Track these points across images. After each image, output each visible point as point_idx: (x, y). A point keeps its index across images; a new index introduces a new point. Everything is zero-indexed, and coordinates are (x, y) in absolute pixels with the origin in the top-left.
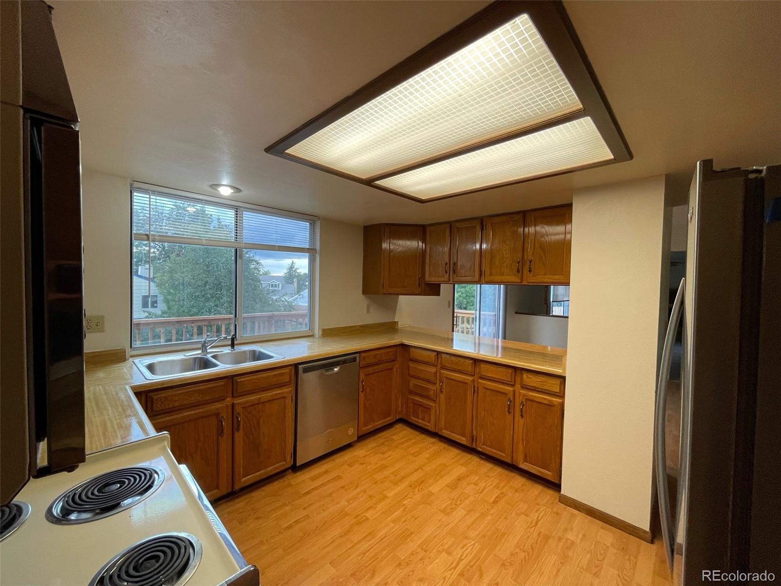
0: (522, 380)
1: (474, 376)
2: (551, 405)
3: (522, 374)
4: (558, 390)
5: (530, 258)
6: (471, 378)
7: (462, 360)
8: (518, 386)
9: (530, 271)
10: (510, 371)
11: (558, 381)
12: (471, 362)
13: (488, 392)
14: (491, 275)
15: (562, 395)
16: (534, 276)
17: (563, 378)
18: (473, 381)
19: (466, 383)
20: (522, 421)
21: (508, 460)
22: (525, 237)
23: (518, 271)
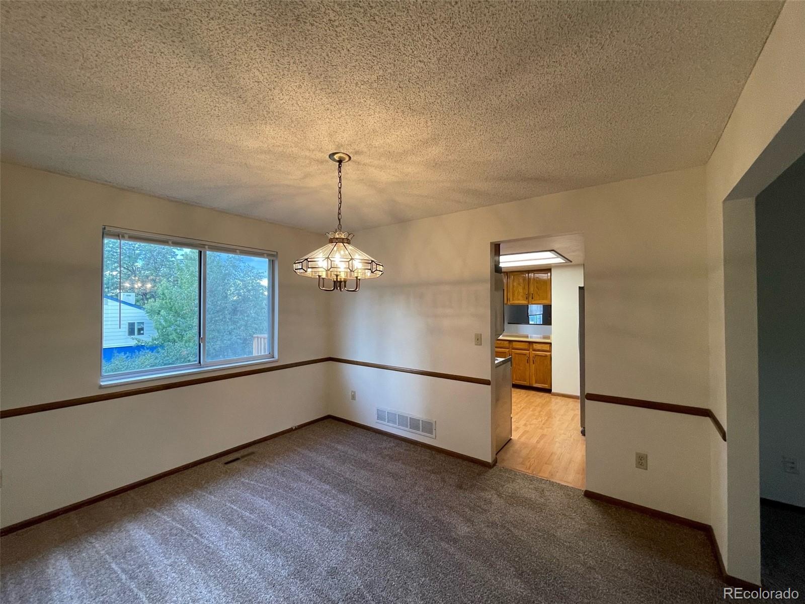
0: (533, 346)
1: (509, 348)
2: (546, 356)
3: (533, 345)
4: (548, 349)
5: (532, 292)
6: (508, 350)
7: (503, 342)
8: (531, 350)
9: (532, 298)
10: (527, 344)
11: (549, 345)
12: (507, 342)
13: (517, 355)
14: (513, 300)
15: (550, 351)
16: (534, 300)
17: (551, 344)
18: (509, 351)
19: (505, 353)
20: (534, 365)
21: (528, 385)
22: (529, 279)
23: (527, 298)
